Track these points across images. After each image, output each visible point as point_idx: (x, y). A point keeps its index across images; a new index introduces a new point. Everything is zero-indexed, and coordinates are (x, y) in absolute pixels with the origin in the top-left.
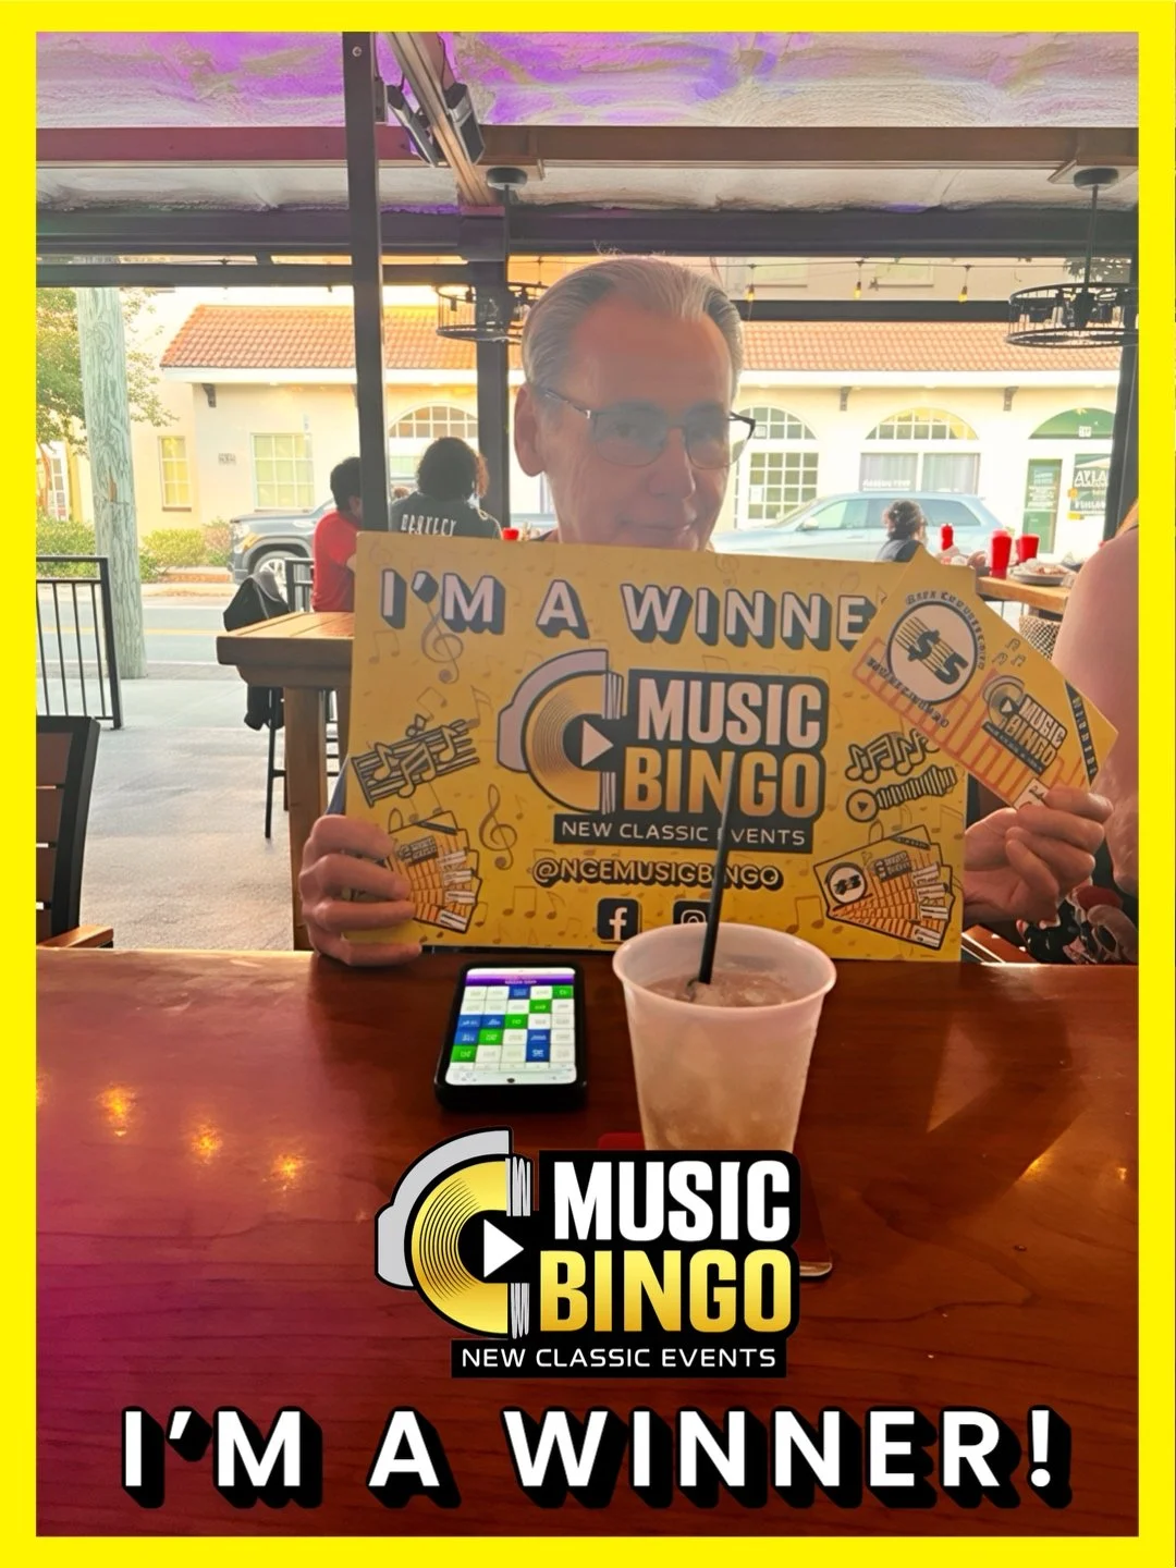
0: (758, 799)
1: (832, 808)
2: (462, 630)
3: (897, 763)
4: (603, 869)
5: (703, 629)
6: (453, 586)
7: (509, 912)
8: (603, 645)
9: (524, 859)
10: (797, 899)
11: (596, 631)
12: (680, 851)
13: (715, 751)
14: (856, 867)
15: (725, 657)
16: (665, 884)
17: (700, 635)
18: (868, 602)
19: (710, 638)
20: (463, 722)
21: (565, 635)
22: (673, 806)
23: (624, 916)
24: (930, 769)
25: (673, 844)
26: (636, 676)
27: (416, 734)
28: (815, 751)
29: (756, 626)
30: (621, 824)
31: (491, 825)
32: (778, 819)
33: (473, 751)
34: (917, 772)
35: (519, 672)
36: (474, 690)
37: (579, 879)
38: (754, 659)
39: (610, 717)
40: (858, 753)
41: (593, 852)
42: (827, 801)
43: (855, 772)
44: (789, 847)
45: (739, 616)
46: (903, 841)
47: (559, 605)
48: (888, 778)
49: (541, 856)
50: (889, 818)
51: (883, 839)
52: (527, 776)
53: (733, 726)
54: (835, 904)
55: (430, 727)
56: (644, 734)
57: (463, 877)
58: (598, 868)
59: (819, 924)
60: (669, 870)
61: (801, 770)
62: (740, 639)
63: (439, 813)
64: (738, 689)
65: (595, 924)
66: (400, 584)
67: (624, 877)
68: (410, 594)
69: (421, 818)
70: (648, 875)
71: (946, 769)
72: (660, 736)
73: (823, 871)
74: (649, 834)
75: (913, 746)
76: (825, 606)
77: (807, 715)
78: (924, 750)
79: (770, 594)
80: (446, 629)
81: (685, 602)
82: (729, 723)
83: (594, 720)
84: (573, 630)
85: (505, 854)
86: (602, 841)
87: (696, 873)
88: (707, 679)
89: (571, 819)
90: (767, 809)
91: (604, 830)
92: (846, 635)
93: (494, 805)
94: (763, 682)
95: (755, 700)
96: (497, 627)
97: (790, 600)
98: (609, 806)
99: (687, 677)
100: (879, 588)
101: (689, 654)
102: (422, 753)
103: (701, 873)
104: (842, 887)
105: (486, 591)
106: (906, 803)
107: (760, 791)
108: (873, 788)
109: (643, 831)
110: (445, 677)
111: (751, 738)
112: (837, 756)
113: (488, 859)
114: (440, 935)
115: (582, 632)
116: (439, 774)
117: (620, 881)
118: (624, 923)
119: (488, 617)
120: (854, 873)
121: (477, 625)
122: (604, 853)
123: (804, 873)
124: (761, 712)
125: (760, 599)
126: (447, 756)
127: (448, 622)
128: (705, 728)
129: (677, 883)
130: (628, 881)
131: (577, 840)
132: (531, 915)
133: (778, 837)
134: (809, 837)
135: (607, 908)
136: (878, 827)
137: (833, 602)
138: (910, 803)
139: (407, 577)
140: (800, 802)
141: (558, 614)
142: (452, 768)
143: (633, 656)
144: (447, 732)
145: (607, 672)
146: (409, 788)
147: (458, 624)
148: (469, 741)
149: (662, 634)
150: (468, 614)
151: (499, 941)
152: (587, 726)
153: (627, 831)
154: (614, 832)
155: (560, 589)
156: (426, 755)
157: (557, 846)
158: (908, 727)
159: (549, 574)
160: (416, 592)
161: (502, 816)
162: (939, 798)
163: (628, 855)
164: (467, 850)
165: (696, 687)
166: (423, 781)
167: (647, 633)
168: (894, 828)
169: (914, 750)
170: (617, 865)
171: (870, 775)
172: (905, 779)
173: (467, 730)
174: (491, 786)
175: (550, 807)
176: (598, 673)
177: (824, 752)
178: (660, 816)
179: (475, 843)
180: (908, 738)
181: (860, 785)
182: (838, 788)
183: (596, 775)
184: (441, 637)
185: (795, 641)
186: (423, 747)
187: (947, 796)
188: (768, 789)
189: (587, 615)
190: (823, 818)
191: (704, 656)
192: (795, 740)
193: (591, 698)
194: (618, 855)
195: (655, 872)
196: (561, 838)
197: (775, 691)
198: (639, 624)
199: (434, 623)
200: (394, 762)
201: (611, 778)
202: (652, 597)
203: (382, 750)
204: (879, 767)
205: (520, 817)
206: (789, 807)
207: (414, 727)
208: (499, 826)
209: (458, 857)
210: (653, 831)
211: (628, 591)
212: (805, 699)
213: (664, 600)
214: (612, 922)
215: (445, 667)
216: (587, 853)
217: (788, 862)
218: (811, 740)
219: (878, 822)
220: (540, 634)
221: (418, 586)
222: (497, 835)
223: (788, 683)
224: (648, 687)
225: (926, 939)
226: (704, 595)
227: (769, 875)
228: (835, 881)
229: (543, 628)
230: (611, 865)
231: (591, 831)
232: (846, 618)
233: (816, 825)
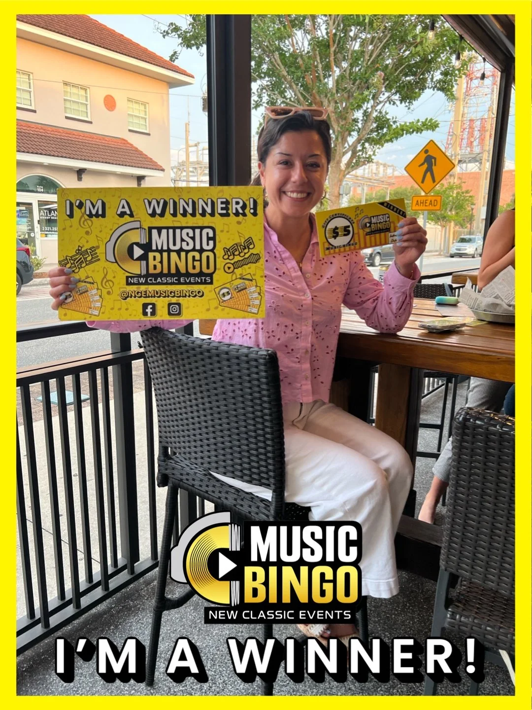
0: (194, 267)
1: (219, 269)
2: (92, 217)
3: (240, 253)
4: (143, 293)
5: (172, 212)
6: (88, 204)
7: (112, 309)
8: (139, 219)
9: (117, 291)
10: (209, 300)
11: (136, 215)
12: (169, 286)
13: (178, 252)
14: (228, 288)
15: (180, 221)
16: (164, 297)
17: (171, 214)
18: (227, 200)
19: (174, 215)
20: (94, 247)
21: (126, 216)
22: (165, 271)
23: (151, 308)
24: (251, 255)
25: (167, 284)
26: (150, 229)
27: (79, 251)
28: (212, 250)
29: (190, 210)
30: (149, 278)
31: (105, 280)
32: (201, 274)
33: (98, 256)
34: (247, 256)
35: (111, 230)
36: (97, 236)
37: (135, 297)
38: (190, 221)
39: (142, 243)
40: (226, 251)
41: (140, 288)
42: (217, 267)
43: (226, 257)
44: (205, 283)
45: (184, 207)
46: (244, 279)
47: (123, 207)
48: (237, 258)
49: (122, 290)
50: (238, 271)
51: (236, 279)
52: (116, 264)
53: (184, 244)
54: (221, 301)
55: (83, 249)
56: (154, 248)
57: (97, 298)
58: (141, 293)
59: (216, 308)
60: (165, 292)
61: (208, 257)
62: (184, 214)
63: (87, 277)
64: (185, 231)
65: (141, 311)
66: (71, 204)
67: (150, 295)
68: (75, 208)
69: (82, 279)
70: (158, 295)
71: (257, 254)
72: (160, 248)
73: (217, 290)
74: (158, 281)
75: (245, 247)
76: (213, 203)
77: (209, 239)
78: (249, 248)
79: (194, 199)
80: (87, 217)
81: (165, 204)
82: (183, 243)
83: (137, 244)
84: (128, 215)
85: (110, 290)
86: (142, 284)
87: (174, 293)
88: (174, 228)
89: (131, 277)
90: (197, 270)
91: (142, 280)
92: (220, 211)
93: (105, 273)
94: (193, 228)
95: (191, 235)
96: (103, 215)
97: (201, 202)
98: (144, 272)
99: (168, 228)
100: (230, 195)
101: (168, 221)
102: (81, 258)
103: (176, 293)
104: (224, 295)
105: (99, 204)
106: (244, 266)
107: (195, 264)
108: (232, 262)
109: (156, 280)
110: (87, 233)
111: (191, 247)
112: (219, 252)
113: (105, 291)
114: (90, 317)
115: (131, 215)
116: (86, 265)
117: (149, 297)
118: (151, 310)
119: (100, 212)
120: (228, 290)
121: (97, 215)
122: (143, 288)
123: (210, 291)
124: (193, 238)
125: (190, 201)
126: (88, 259)
127: (87, 215)
128: (174, 244)
129: (168, 296)
130: (152, 297)
131: (134, 284)
132: (120, 309)
133: (201, 280)
134: (212, 279)
135: (145, 306)
136: (234, 276)
137: (215, 201)
138: (245, 266)
139: (73, 201)
140: (208, 267)
141: (123, 210)
142: (91, 262)
143: (148, 222)
144: (89, 251)
145: (140, 228)
146: (78, 270)
147: (91, 215)
148: (97, 253)
149: (158, 214)
150: (94, 212)
151: (109, 318)
152: (135, 246)
153: (150, 280)
154: (146, 281)
155: (124, 202)
156: (83, 259)
157: (127, 287)
158: (243, 240)
159: (119, 197)
160: (77, 206)
161: (108, 277)
162: (254, 264)
163: (151, 288)
164: (98, 289)
165: (171, 231)
166: (82, 267)
167: (153, 214)
168: (240, 274)
169: (245, 248)
170: (148, 292)
171: (231, 257)
172: (243, 258)
173: (95, 250)
174: (104, 268)
175: (124, 274)
176: (138, 228)
177: (215, 251)
178: (161, 275)
179: (100, 287)
180: (243, 244)
181: (228, 261)
182: (220, 263)
183: (139, 262)
184: (86, 220)
185: (203, 214)
186: (81, 256)
187: (257, 264)
188: (197, 264)
189: (133, 210)
190: (216, 272)
191: (173, 221)
192: (205, 247)
193: (137, 237)
194: (148, 288)
195: (161, 293)
196: (128, 284)
197: (198, 231)
198: (150, 211)
199: (82, 216)
200: (72, 262)
201: (144, 263)
202: (154, 202)
203: (68, 258)
204: (234, 255)
205: (114, 277)
206: (205, 270)
207: (79, 250)
208: (108, 281)
209: (94, 291)
210: (159, 280)
211: (146, 201)
212: (208, 233)
213: (158, 203)
214: (147, 310)
215: (87, 230)
216: (137, 288)
217: (205, 288)
218: (211, 246)
219: (235, 273)
220: (118, 217)
221: (77, 204)
222: (107, 284)
223: (202, 228)
224: (155, 232)
225: (253, 311)
226: (172, 201)
227: (199, 292)
228: (221, 293)
229: (118, 215)
230: (146, 292)
231: (138, 281)
232: (220, 206)
233: (214, 276)
